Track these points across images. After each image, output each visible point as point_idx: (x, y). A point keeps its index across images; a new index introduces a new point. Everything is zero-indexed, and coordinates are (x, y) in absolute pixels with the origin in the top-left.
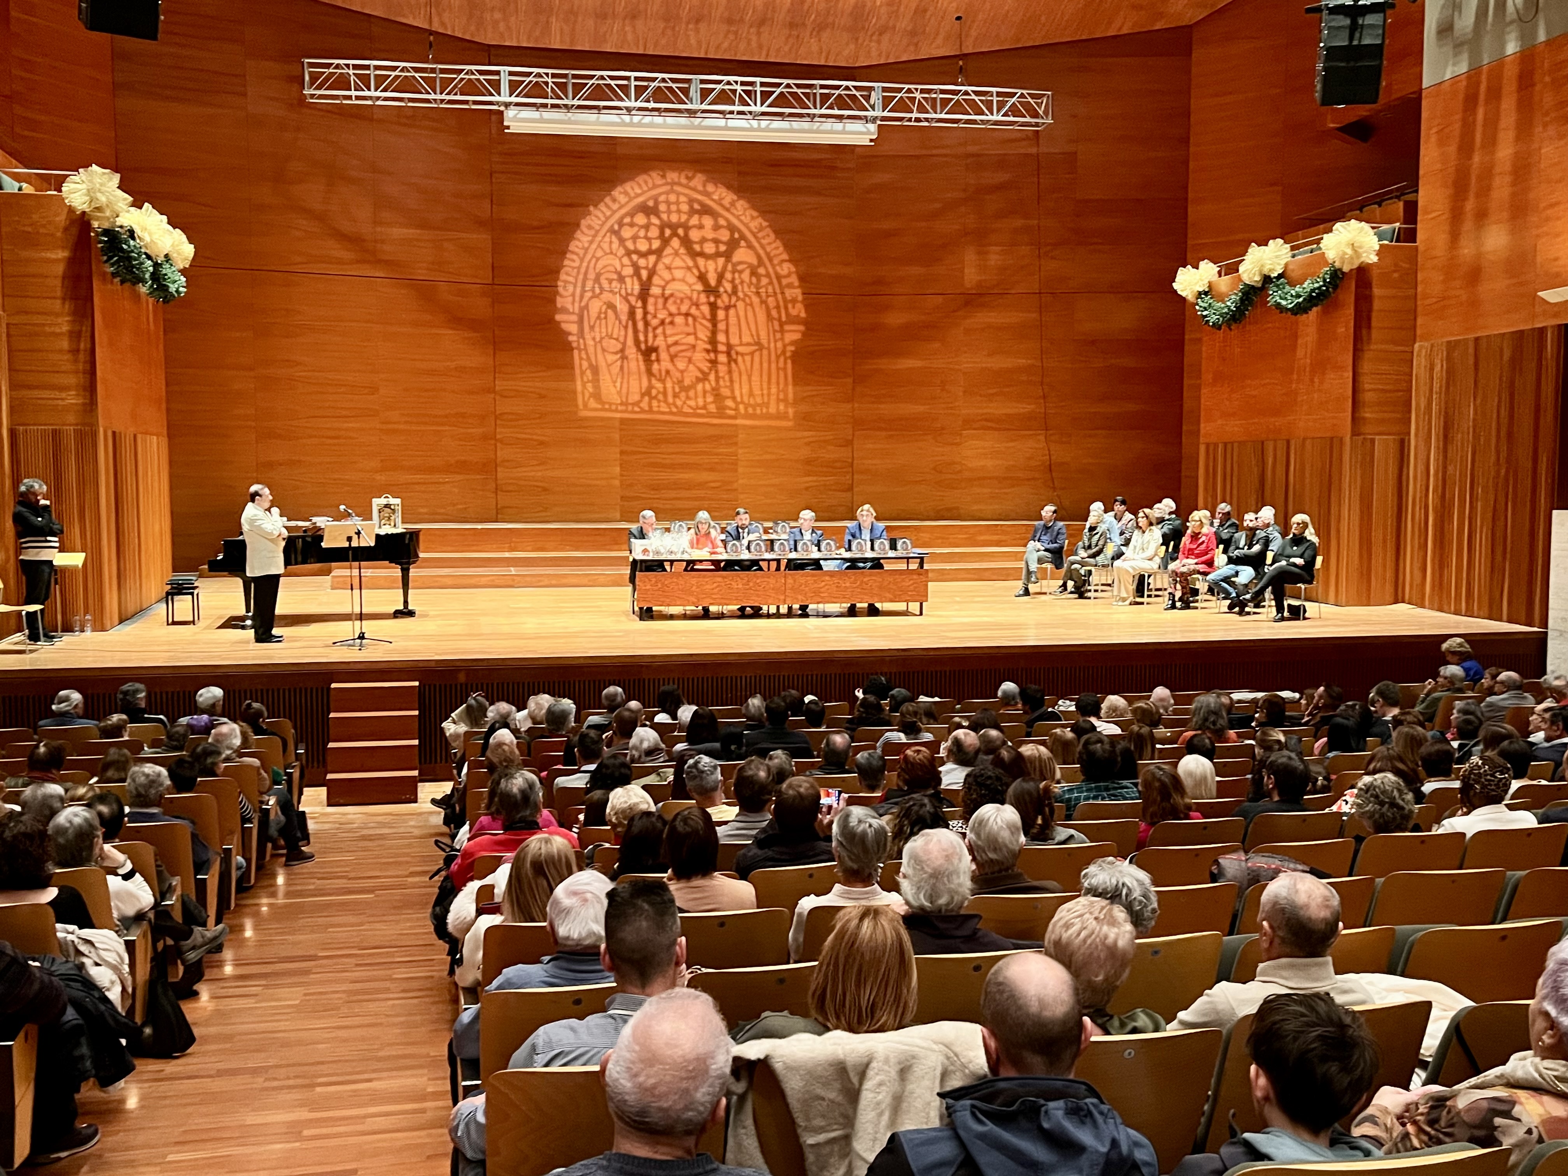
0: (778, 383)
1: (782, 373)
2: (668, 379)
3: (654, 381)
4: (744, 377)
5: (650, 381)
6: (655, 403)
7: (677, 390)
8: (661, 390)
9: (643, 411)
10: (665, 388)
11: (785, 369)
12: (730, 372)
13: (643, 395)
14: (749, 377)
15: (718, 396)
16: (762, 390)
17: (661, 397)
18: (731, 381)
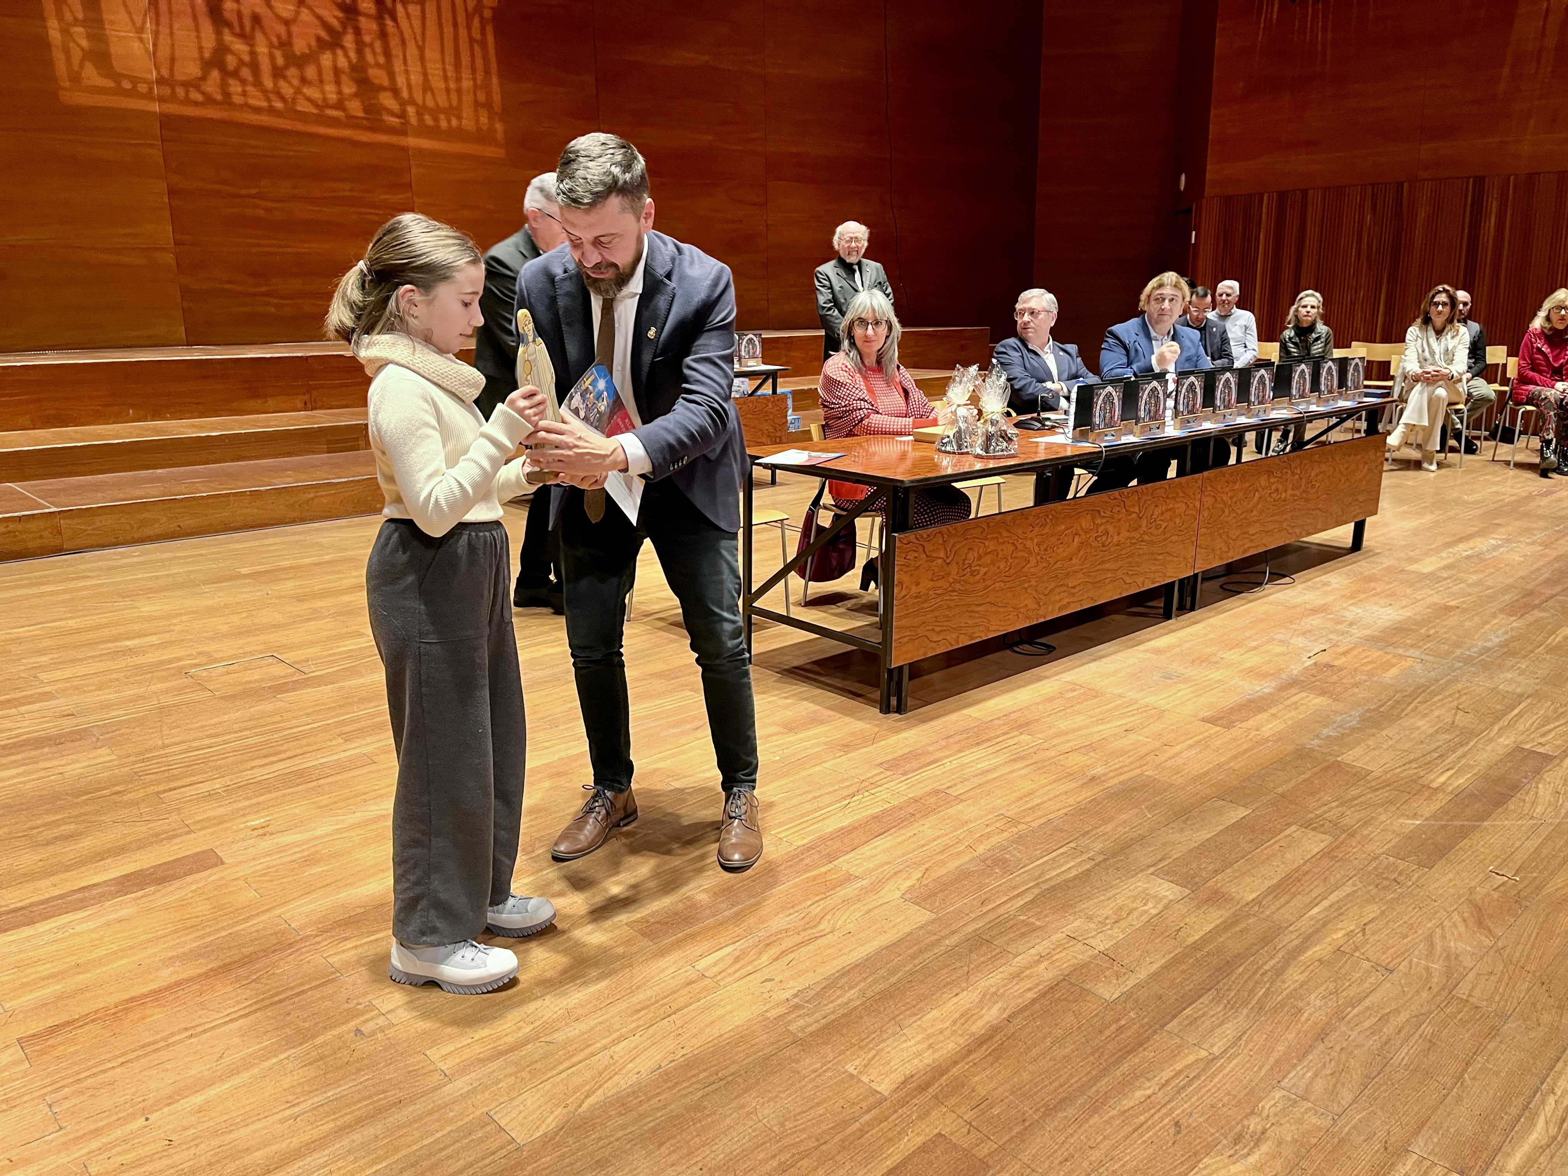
0: (474, 71)
1: (477, 49)
2: (259, 37)
3: (228, 37)
4: (412, 50)
5: (218, 33)
6: (235, 87)
7: (280, 61)
8: (246, 58)
9: (210, 101)
10: (253, 53)
11: (483, 44)
12: (383, 35)
13: (207, 65)
14: (421, 49)
15: (365, 86)
16: (446, 79)
17: (246, 73)
18: (387, 54)
